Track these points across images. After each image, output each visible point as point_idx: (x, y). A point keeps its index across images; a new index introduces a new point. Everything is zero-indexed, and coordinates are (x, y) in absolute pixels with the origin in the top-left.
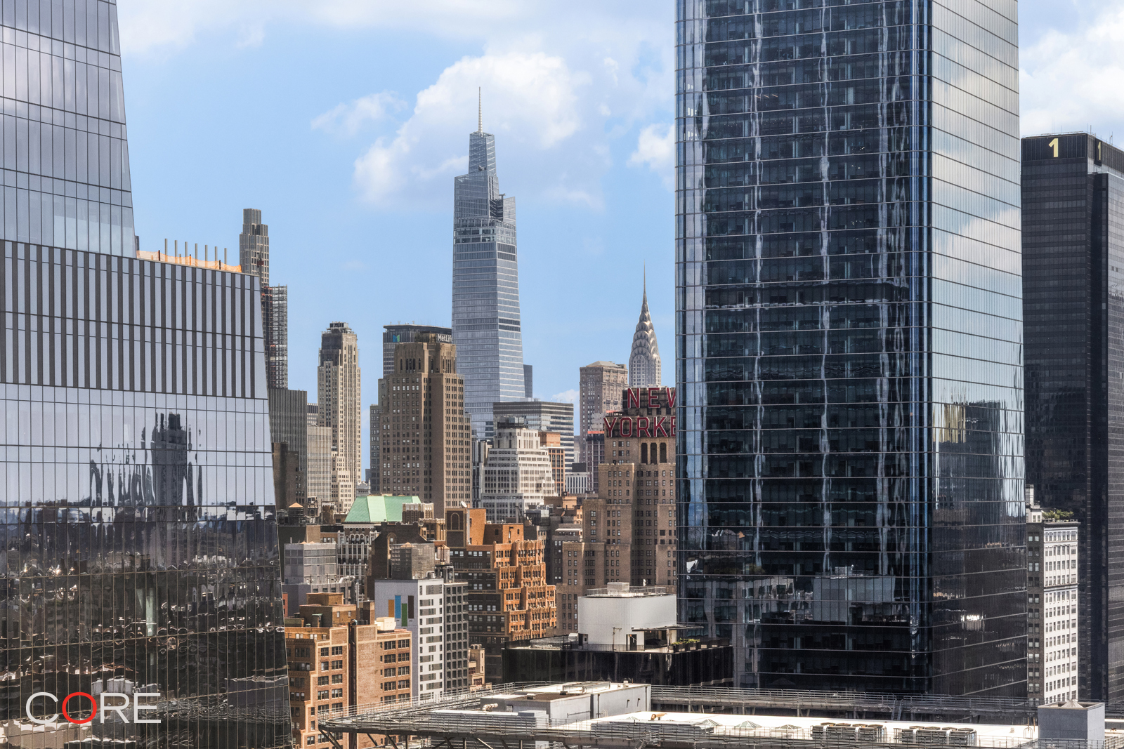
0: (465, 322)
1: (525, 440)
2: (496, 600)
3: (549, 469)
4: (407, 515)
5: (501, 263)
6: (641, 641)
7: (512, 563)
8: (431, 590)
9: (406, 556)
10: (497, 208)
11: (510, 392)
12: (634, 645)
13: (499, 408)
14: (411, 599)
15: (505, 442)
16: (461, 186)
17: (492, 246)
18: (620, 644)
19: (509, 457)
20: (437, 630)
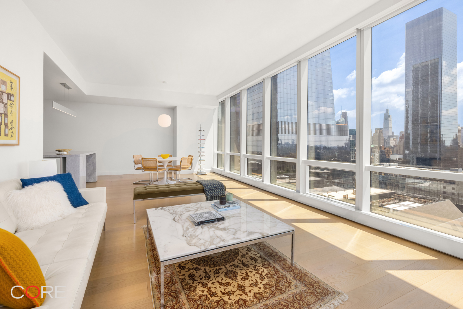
0: (385, 128)
1: (391, 139)
2: (385, 155)
3: (394, 142)
4: (375, 147)
5: (390, 122)
6: (398, 159)
7: (387, 151)
8: (377, 154)
9: (374, 150)
10: (389, 116)
11: (391, 134)
12: (397, 160)
13: (389, 136)
14: (375, 155)
15: (389, 139)
16: (385, 114)
17: (388, 120)
18: (395, 159)
19: (389, 141)
20: (378, 158)
